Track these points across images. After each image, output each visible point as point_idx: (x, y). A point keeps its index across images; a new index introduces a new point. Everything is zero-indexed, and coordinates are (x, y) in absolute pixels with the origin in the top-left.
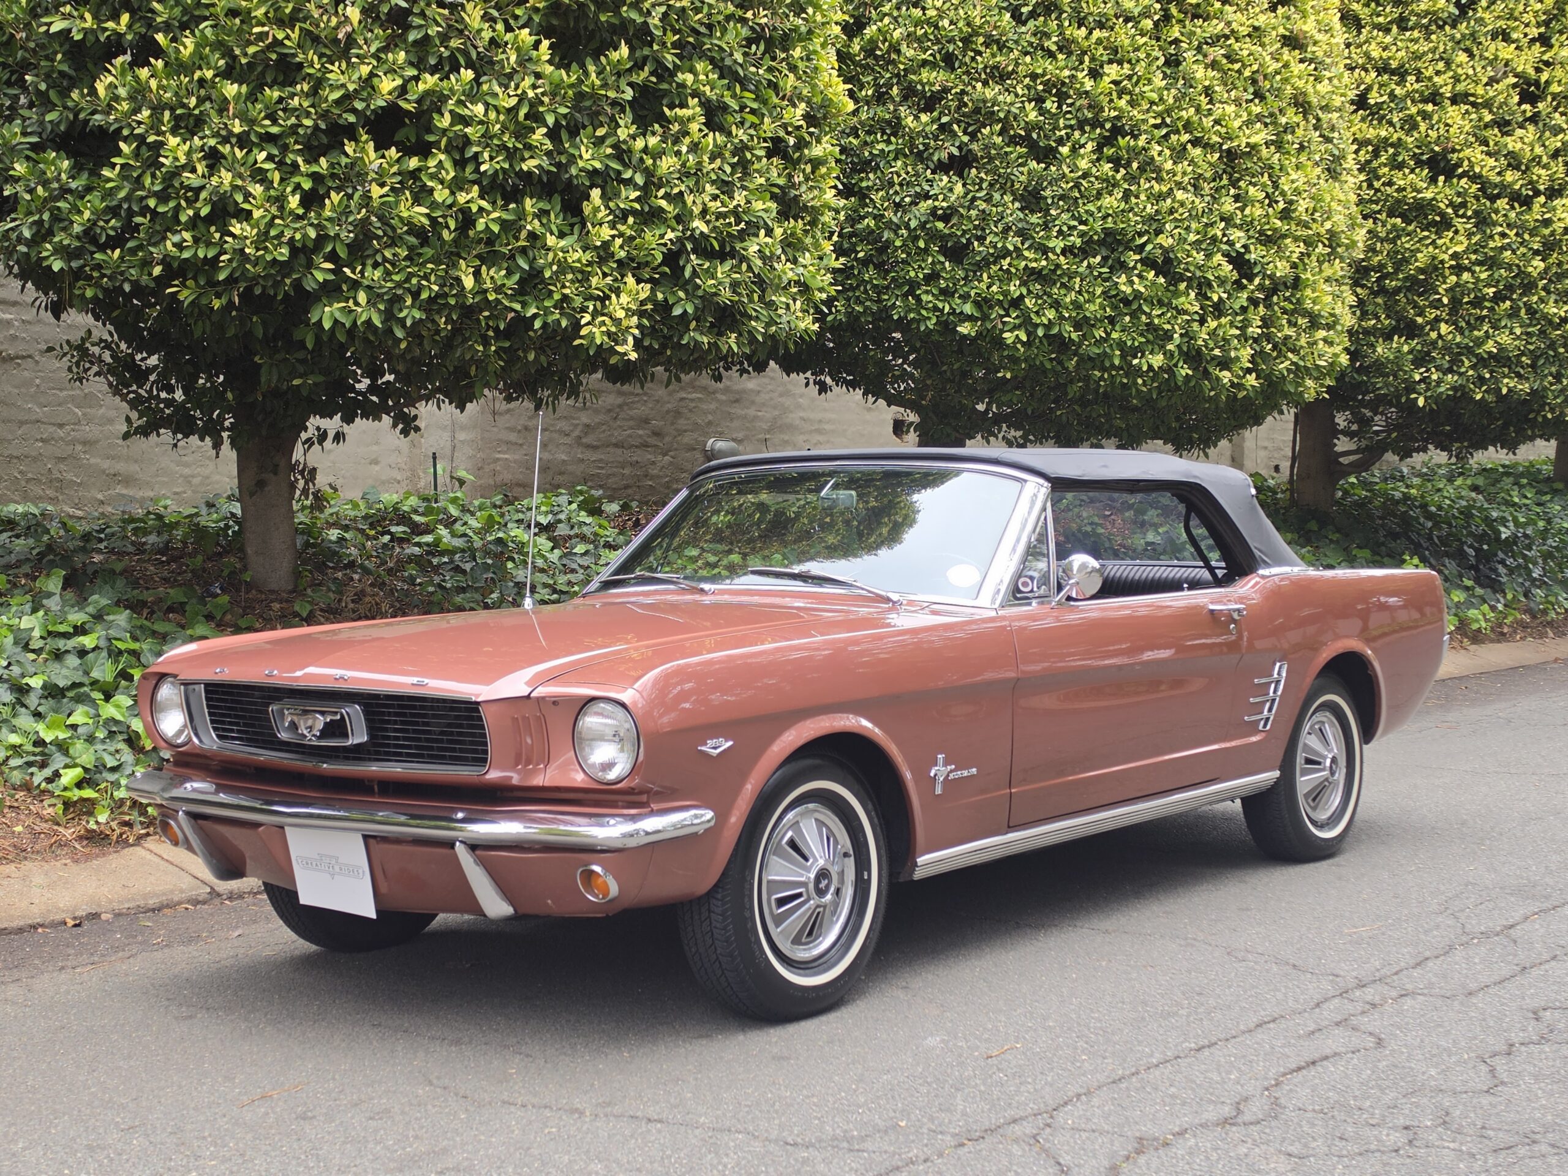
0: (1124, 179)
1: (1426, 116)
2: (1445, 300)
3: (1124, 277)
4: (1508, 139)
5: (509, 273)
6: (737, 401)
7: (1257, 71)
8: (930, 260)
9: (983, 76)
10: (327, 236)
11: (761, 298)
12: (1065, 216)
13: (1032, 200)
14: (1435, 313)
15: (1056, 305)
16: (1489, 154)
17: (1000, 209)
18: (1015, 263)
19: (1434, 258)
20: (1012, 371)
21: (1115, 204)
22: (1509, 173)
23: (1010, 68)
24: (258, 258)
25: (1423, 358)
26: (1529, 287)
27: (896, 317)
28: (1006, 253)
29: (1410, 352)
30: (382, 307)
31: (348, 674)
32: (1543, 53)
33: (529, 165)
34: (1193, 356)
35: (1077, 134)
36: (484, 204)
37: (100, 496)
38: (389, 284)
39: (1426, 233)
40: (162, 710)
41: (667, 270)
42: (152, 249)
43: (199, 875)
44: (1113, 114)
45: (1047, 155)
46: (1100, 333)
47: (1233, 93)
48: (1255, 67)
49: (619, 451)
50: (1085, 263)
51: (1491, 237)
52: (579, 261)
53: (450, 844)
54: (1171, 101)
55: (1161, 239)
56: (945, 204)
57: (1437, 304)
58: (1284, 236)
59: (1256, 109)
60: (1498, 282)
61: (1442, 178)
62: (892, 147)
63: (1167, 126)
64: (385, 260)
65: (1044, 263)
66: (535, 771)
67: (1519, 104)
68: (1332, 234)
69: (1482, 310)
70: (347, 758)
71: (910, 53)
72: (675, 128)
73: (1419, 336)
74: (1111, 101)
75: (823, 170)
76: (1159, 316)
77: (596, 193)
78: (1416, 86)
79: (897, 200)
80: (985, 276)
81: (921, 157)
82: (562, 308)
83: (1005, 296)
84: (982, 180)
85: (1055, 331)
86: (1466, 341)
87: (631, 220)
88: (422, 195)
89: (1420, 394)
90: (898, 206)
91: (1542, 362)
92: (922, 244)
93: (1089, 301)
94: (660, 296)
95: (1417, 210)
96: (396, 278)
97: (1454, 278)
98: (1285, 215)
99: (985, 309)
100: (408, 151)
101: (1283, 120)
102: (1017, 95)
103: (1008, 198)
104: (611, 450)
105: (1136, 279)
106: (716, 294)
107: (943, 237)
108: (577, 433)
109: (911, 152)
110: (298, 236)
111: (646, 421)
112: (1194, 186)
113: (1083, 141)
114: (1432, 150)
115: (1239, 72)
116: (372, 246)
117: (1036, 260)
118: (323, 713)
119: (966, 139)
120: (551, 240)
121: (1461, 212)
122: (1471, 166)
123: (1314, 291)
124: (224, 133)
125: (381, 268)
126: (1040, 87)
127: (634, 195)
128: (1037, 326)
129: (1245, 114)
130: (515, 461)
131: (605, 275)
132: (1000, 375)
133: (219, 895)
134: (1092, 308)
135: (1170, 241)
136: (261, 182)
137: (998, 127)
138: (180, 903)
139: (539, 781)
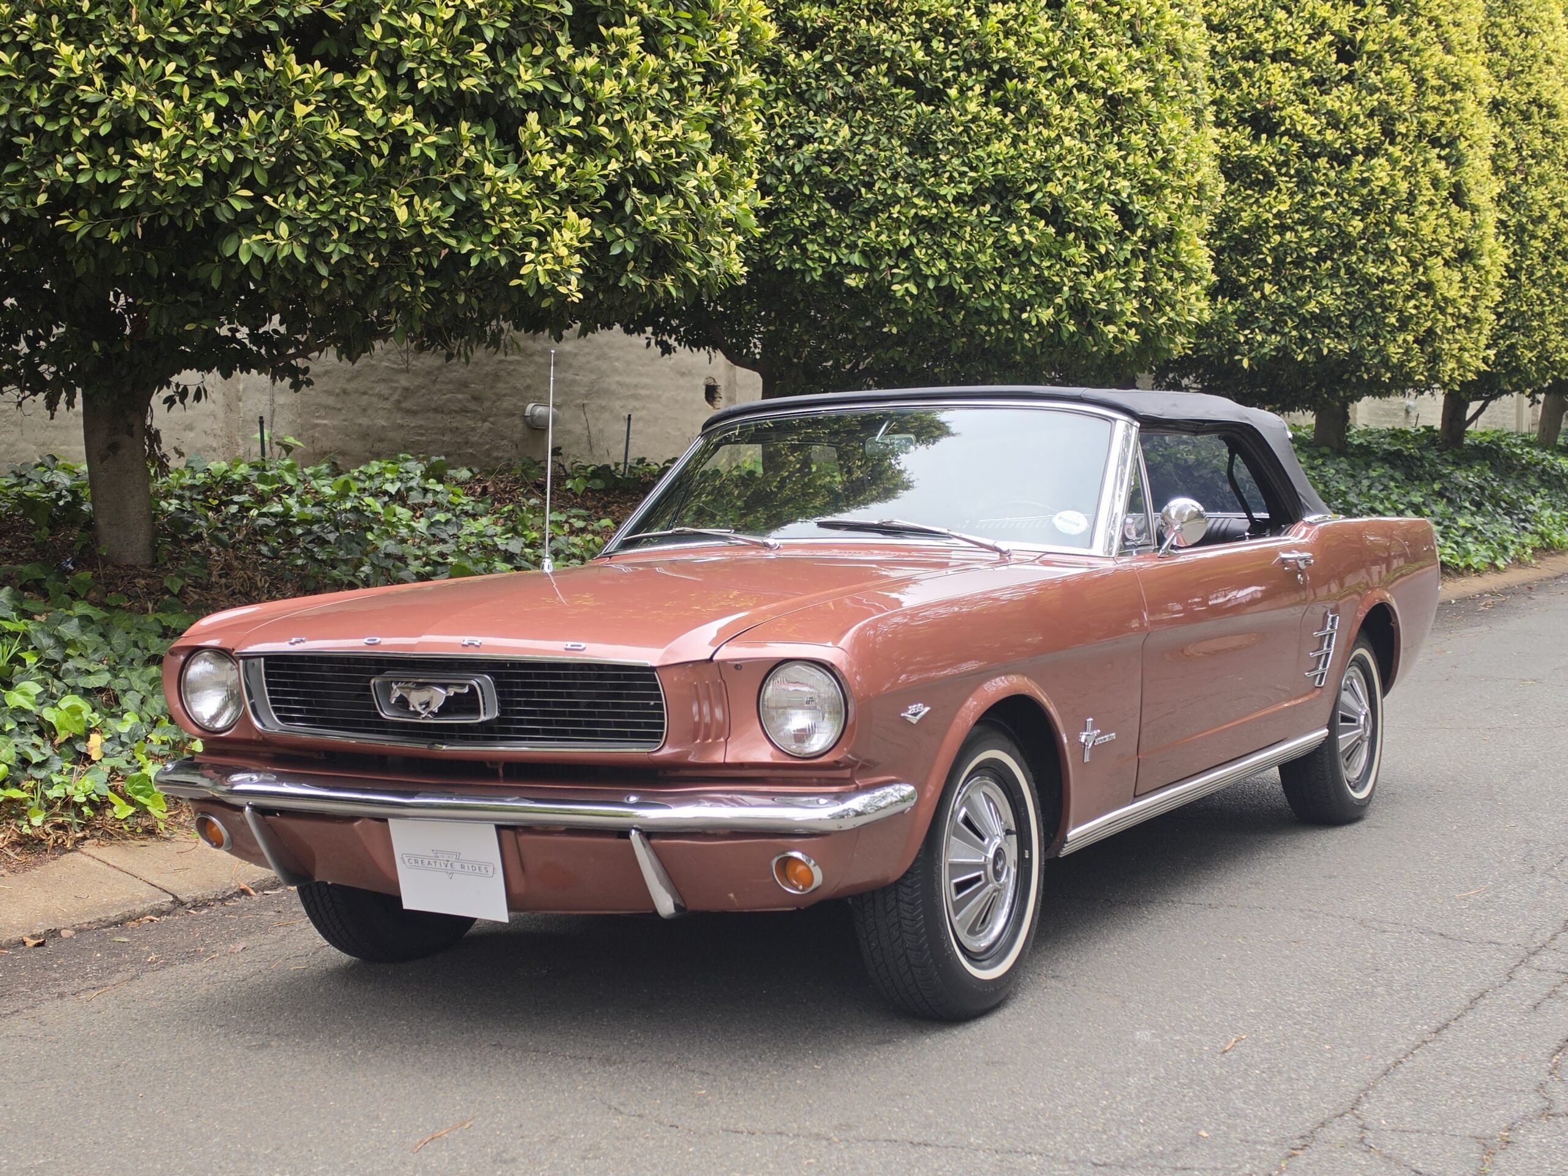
0: (1012, 123)
1: (1248, 73)
2: (1269, 260)
3: (1013, 229)
4: (1327, 98)
5: (445, 205)
7: (1134, 16)
8: (815, 207)
9: (867, 13)
10: (245, 159)
11: (696, 240)
12: (956, 162)
13: (921, 144)
14: (1257, 273)
15: (947, 255)
16: (1307, 112)
17: (888, 153)
18: (904, 210)
19: (1257, 217)
20: (897, 325)
21: (1005, 150)
22: (1328, 132)
24: (167, 183)
25: (1246, 319)
26: (1348, 247)
27: (779, 268)
28: (895, 200)
29: (1234, 313)
30: (306, 241)
31: (478, 640)
32: (1357, 12)
33: (468, 83)
34: (1079, 309)
35: (963, 76)
36: (420, 126)
38: (313, 216)
39: (1249, 192)
40: (193, 692)
41: (608, 204)
42: (38, 174)
43: (155, 882)
44: (1002, 55)
45: (935, 97)
46: (989, 286)
47: (1113, 37)
48: (1133, 11)
49: (439, 417)
50: (975, 212)
51: (1313, 196)
52: (518, 192)
53: (623, 833)
54: (1057, 43)
55: (1050, 187)
56: (831, 148)
57: (1261, 264)
58: (1162, 187)
59: (1136, 54)
60: (1320, 241)
61: (1264, 136)
62: (772, 87)
63: (1052, 69)
64: (309, 187)
65: (934, 211)
66: (714, 746)
67: (1336, 63)
68: (1201, 186)
69: (1304, 269)
70: (466, 738)
72: (613, 48)
73: (1242, 296)
74: (998, 41)
75: (748, 101)
76: (1049, 268)
77: (532, 118)
78: (1237, 43)
79: (780, 143)
80: (873, 224)
81: (802, 98)
82: (501, 244)
83: (894, 246)
84: (868, 122)
85: (945, 283)
86: (1289, 301)
87: (570, 149)
88: (352, 114)
89: (1243, 355)
90: (779, 149)
91: (1359, 322)
92: (806, 190)
93: (980, 251)
94: (598, 233)
95: (1240, 168)
96: (323, 208)
97: (1277, 238)
98: (1163, 165)
99: (873, 259)
100: (334, 65)
101: (1160, 67)
102: (903, 34)
103: (896, 142)
104: (431, 415)
105: (1026, 229)
106: (655, 232)
107: (829, 184)
108: (396, 397)
109: (793, 92)
110: (214, 160)
111: (465, 385)
112: (1080, 132)
113: (970, 84)
114: (1254, 108)
115: (1118, 15)
116: (293, 172)
117: (926, 208)
118: (445, 686)
119: (850, 79)
120: (489, 169)
121: (1284, 171)
122: (1293, 125)
123: (1187, 244)
124: (125, 41)
125: (305, 197)
126: (927, 26)
127: (575, 120)
128: (926, 277)
129: (1125, 59)
130: (334, 427)
131: (545, 209)
132: (885, 330)
133: (182, 904)
134: (982, 258)
135: (1060, 189)
136: (169, 97)
137: (884, 67)
138: (144, 915)
139: (718, 757)
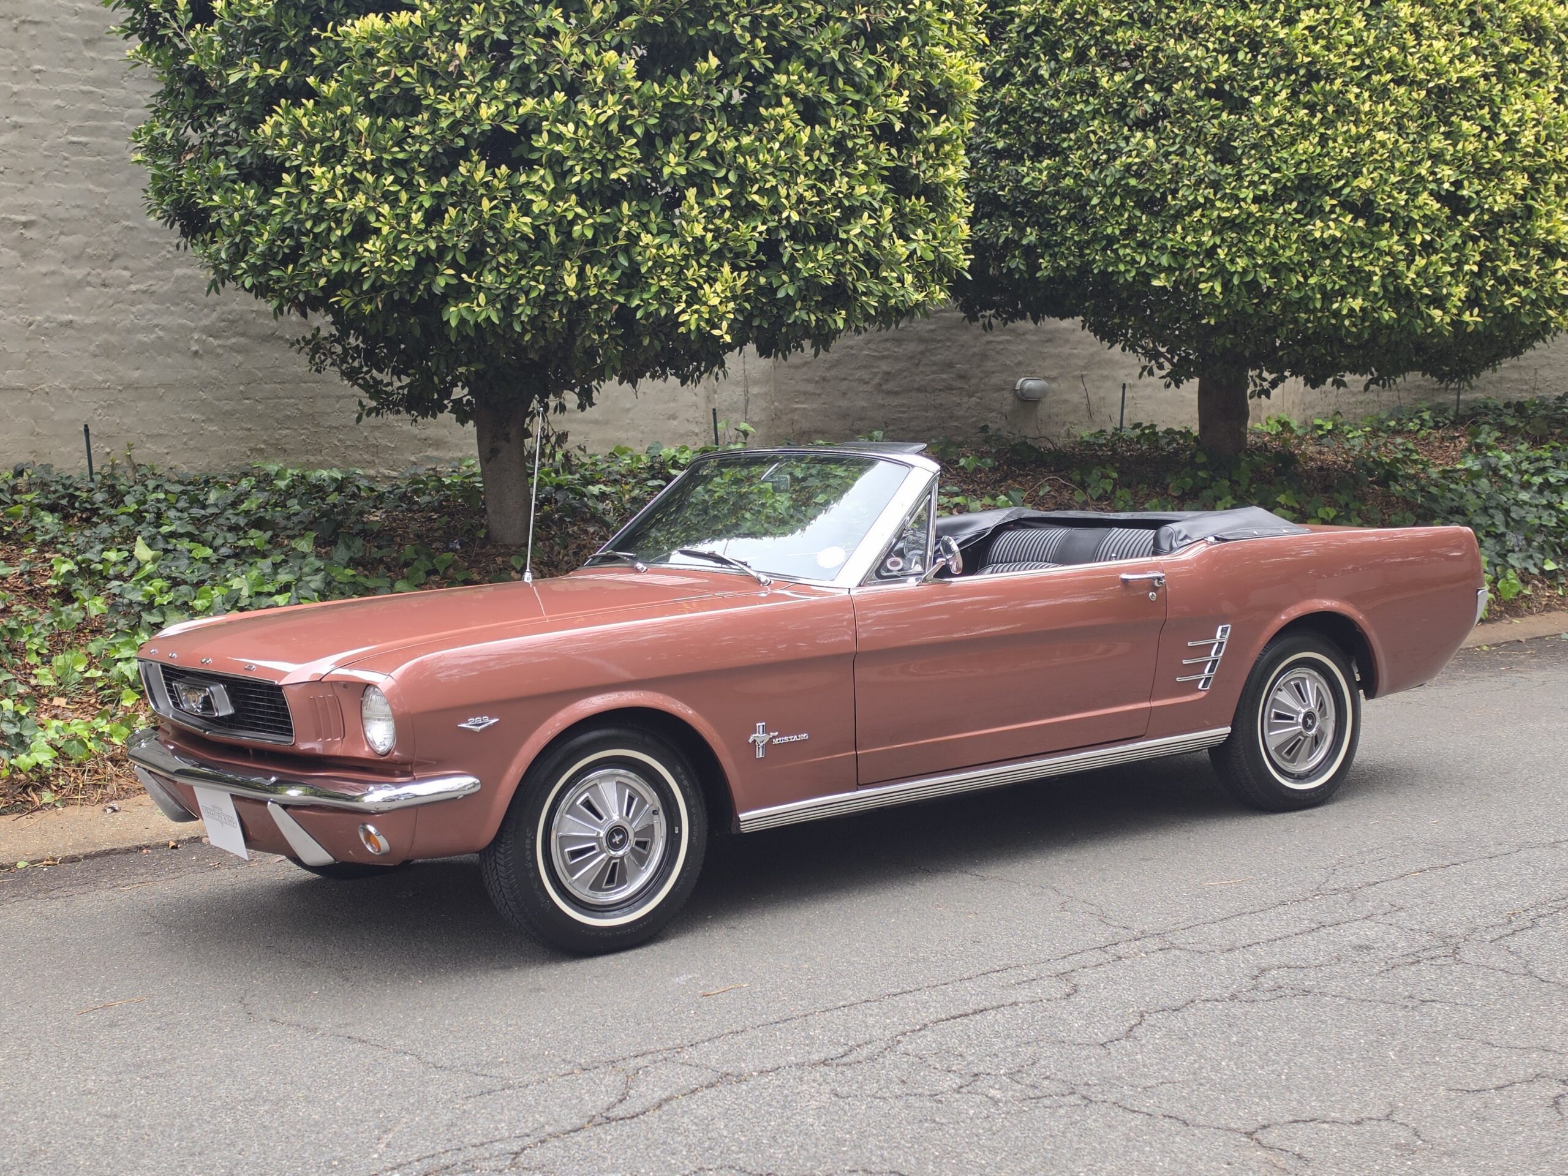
0: (1321, 123)
3: (1319, 223)
5: (611, 270)
6: (1049, 340)
8: (1127, 215)
9: (1177, 32)
10: (445, 246)
12: (1257, 165)
13: (1224, 153)
15: (1251, 252)
17: (1193, 162)
18: (1207, 213)
20: (1215, 317)
21: (1311, 149)
23: (1202, 23)
24: (389, 269)
27: (1096, 271)
28: (1198, 205)
30: (499, 306)
33: (618, 173)
34: (1399, 296)
35: (1271, 82)
36: (579, 210)
37: (413, 459)
38: (504, 286)
41: (764, 257)
42: (315, 264)
44: (1307, 60)
45: (1240, 106)
46: (1297, 278)
47: (1445, 28)
49: (922, 395)
50: (1281, 210)
54: (1372, 41)
55: (1360, 182)
56: (1137, 160)
58: (1504, 169)
59: (1473, 42)
62: (1089, 108)
63: (1368, 67)
64: (499, 264)
66: (334, 743)
70: (225, 727)
71: (1106, 14)
72: (770, 126)
74: (1306, 47)
75: (947, 148)
76: (1360, 258)
77: (691, 193)
79: (1095, 158)
80: (1179, 228)
81: (1120, 114)
82: (660, 299)
83: (1199, 246)
84: (1175, 134)
85: (1250, 277)
87: (727, 214)
90: (1095, 164)
92: (1118, 200)
93: (1284, 247)
94: (762, 281)
96: (509, 280)
99: (1181, 259)
100: (516, 168)
102: (1207, 49)
103: (1201, 151)
104: (913, 394)
105: (1331, 224)
106: (817, 276)
107: (1138, 193)
108: (877, 380)
109: (1108, 111)
110: (421, 248)
111: (950, 365)
112: (1398, 125)
113: (1277, 89)
116: (487, 253)
117: (1228, 210)
118: (200, 690)
120: (647, 239)
124: (359, 161)
125: (496, 272)
127: (728, 192)
128: (1230, 275)
129: (1458, 48)
130: (813, 410)
131: (700, 267)
132: (1204, 322)
134: (1289, 253)
135: (1369, 183)
136: (390, 202)
137: (1190, 82)
